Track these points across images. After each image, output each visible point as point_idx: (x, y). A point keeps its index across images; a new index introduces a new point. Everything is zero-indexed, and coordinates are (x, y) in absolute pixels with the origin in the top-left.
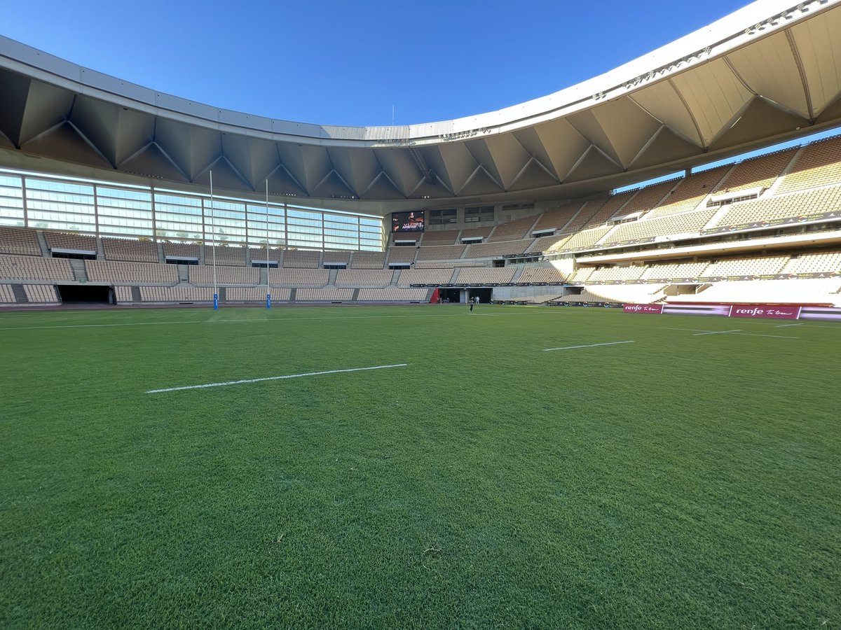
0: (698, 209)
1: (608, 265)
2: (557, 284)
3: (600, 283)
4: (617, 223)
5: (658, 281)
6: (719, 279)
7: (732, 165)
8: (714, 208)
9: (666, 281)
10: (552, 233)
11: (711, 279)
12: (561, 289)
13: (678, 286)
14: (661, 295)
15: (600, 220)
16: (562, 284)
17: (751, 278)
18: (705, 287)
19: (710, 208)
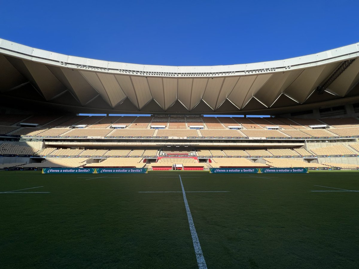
0: (107, 128)
1: (65, 147)
2: (25, 156)
3: (55, 156)
4: (74, 128)
5: (86, 157)
6: (109, 157)
7: (121, 117)
8: (112, 129)
9: (89, 156)
10: (35, 126)
11: (106, 157)
12: (28, 159)
13: (94, 159)
14: (85, 163)
15: (66, 125)
16: (29, 156)
17: (119, 157)
18: (104, 160)
19: (111, 129)
